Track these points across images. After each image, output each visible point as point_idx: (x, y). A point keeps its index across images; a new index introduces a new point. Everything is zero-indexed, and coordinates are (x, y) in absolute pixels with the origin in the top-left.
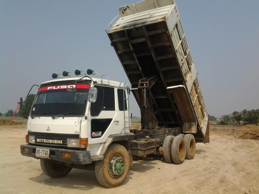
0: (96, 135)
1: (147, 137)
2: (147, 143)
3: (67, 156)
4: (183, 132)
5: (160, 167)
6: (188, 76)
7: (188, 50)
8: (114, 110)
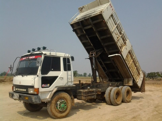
0: (45, 86)
1: (89, 88)
2: (88, 92)
3: (27, 99)
4: (124, 85)
5: (101, 108)
6: (124, 48)
7: (123, 31)
8: (60, 71)
